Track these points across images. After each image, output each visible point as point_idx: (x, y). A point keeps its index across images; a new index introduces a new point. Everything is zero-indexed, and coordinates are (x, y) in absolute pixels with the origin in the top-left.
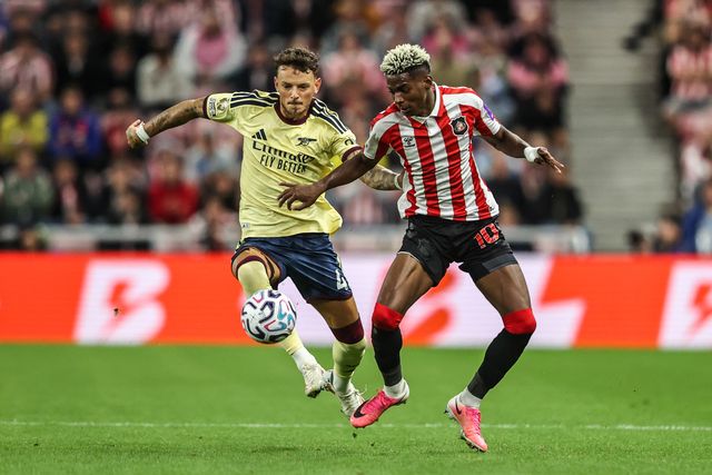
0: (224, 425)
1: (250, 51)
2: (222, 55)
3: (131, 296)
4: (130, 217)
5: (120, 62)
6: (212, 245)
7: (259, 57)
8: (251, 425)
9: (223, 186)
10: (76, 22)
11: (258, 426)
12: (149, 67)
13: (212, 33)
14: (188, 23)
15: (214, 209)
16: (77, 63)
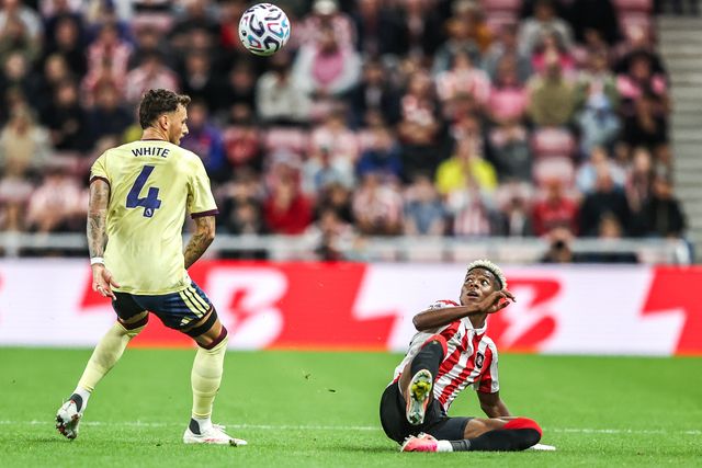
0: (337, 428)
1: (364, 68)
2: (338, 72)
3: (249, 303)
4: (249, 227)
5: (240, 79)
6: (328, 255)
7: (374, 74)
8: (363, 428)
9: (338, 198)
10: (199, 40)
11: (369, 428)
12: (268, 83)
13: (329, 51)
14: (306, 42)
15: (329, 220)
16: (198, 79)
